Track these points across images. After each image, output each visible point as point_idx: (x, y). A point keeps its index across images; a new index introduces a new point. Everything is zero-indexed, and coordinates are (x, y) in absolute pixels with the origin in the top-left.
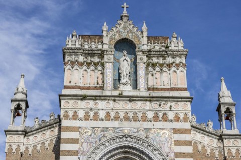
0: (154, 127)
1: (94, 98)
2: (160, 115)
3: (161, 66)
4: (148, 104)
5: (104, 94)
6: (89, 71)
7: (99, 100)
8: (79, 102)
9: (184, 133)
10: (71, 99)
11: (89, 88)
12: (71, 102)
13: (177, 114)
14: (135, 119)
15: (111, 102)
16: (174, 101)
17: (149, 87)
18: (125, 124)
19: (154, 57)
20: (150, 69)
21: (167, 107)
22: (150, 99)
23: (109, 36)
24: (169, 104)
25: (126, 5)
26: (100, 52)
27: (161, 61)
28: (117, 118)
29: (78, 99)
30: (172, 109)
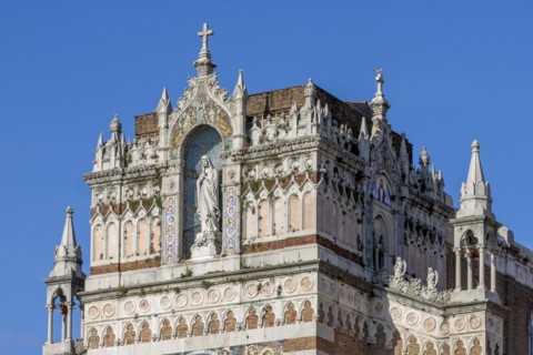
0: (250, 341)
1: (139, 291)
2: (259, 312)
3: (270, 184)
4: (237, 288)
5: (159, 280)
6: (135, 221)
7: (150, 293)
8: (114, 303)
9: (304, 348)
10: (101, 299)
11: (135, 266)
12: (101, 305)
13: (290, 305)
14: (213, 328)
15: (172, 295)
16: (286, 274)
17: (246, 242)
19: (257, 163)
20: (250, 196)
21: (272, 289)
22: (244, 275)
23: (172, 124)
24: (279, 281)
25: (208, 28)
26: (153, 172)
27: (269, 171)
28: (181, 331)
29: (112, 298)
30: (282, 295)
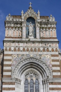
0: (43, 54)
1: (18, 42)
2: (46, 49)
3: (46, 28)
4: (41, 44)
5: (22, 40)
6: (16, 30)
7: (20, 42)
8: (12, 43)
9: (56, 56)
10: (8, 42)
11: (16, 38)
12: (8, 43)
13: (53, 48)
14: (35, 50)
15: (25, 44)
16: (51, 43)
17: (41, 37)
18: (31, 52)
19: (43, 24)
20: (41, 29)
21: (49, 46)
22: (41, 42)
23: (24, 16)
24: (49, 44)
25: (31, 3)
26: (20, 22)
27: (46, 26)
28: (28, 50)
29: (11, 42)
30: (51, 46)
